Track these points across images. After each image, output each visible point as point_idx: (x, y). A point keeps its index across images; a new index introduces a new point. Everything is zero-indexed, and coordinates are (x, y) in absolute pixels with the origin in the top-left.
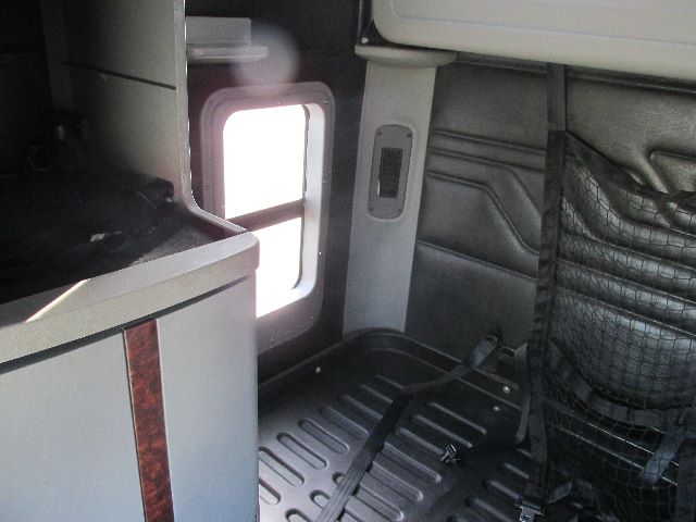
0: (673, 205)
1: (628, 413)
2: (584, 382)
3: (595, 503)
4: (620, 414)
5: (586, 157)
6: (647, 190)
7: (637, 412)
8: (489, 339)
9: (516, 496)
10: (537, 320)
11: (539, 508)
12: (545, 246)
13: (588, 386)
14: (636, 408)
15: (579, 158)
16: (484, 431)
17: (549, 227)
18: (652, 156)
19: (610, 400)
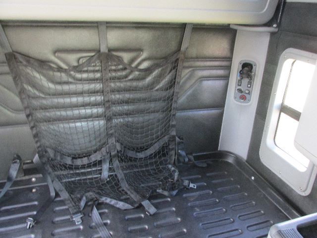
0: (72, 73)
1: (88, 159)
2: (67, 157)
3: (96, 198)
4: (85, 161)
5: (28, 61)
6: (60, 69)
7: (91, 156)
8: (15, 162)
9: (68, 217)
10: (37, 142)
11: (80, 214)
12: (26, 108)
13: (69, 158)
14: (90, 155)
15: (25, 63)
16: (36, 203)
17: (24, 98)
18: (56, 55)
19: (79, 158)
